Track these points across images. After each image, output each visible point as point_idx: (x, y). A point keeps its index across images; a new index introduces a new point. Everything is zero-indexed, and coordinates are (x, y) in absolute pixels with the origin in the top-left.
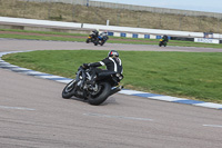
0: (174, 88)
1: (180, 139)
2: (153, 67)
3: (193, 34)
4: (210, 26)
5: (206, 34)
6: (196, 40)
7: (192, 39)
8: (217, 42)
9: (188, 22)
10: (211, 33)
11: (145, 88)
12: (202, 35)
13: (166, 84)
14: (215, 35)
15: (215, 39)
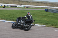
0: (12, 19)
1: (13, 32)
2: (6, 14)
3: (17, 5)
4: (21, 3)
5: (20, 5)
6: (18, 7)
7: (16, 6)
8: (23, 7)
9: (15, 2)
10: (22, 5)
11: (4, 19)
12: (19, 5)
13: (10, 18)
14: (23, 5)
15: (23, 6)
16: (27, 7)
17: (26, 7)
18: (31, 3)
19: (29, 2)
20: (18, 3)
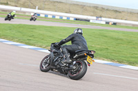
3: (89, 17)
4: (100, 13)
5: (97, 18)
6: (91, 21)
8: (104, 23)
9: (86, 10)
10: (101, 17)
12: (95, 18)
14: (103, 19)
15: (103, 21)
16: (115, 24)
17: (110, 23)
18: (123, 14)
19: (120, 12)
20: (92, 14)
